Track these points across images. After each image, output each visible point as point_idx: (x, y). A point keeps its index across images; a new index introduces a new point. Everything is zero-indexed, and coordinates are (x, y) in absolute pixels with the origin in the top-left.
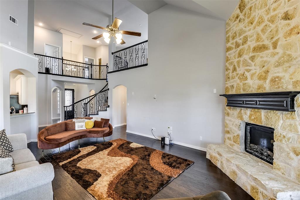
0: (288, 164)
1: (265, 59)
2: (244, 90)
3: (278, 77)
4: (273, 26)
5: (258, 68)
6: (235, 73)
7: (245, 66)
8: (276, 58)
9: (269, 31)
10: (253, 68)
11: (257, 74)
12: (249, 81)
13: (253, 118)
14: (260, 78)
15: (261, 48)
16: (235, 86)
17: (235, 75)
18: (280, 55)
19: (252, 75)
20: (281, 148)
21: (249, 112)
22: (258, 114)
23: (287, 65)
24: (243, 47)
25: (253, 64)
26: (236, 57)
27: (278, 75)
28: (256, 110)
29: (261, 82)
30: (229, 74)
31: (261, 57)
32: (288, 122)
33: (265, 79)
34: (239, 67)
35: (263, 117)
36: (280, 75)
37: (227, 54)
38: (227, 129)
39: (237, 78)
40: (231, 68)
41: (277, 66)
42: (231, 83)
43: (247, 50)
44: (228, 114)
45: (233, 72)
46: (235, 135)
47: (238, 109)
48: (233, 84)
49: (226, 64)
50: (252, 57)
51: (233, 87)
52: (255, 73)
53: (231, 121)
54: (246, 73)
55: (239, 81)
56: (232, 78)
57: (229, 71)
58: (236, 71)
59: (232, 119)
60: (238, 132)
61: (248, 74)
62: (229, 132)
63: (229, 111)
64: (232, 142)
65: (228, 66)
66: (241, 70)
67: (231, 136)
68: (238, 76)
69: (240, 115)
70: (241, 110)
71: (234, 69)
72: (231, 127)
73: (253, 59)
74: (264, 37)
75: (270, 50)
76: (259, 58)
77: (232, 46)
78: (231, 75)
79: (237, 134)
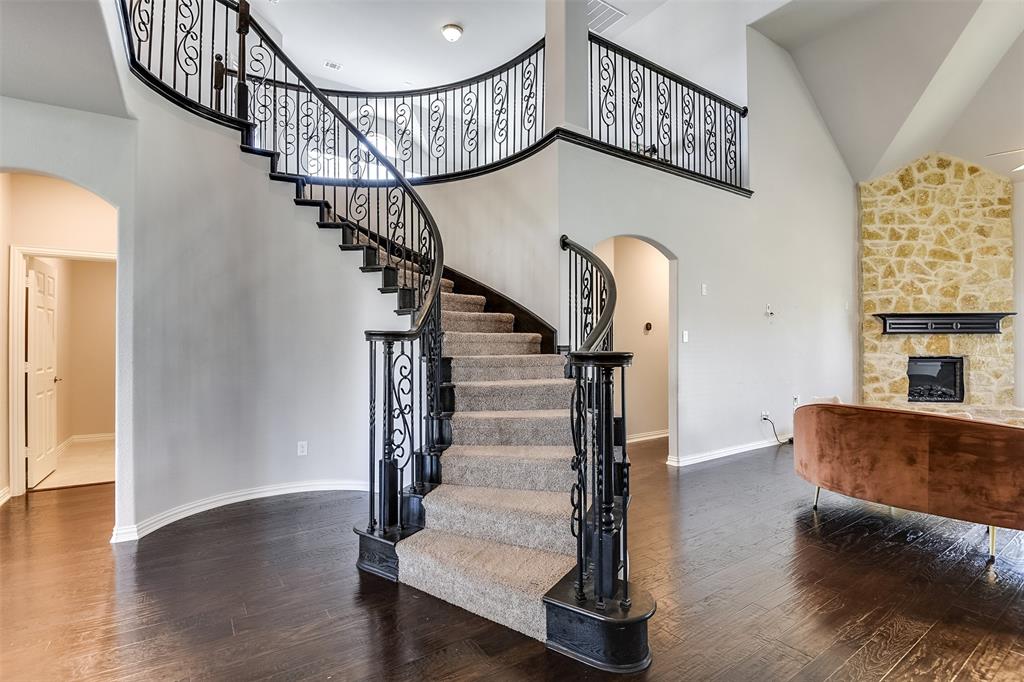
0: (990, 391)
1: (954, 271)
2: (916, 308)
3: (973, 296)
4: (962, 235)
5: (941, 280)
6: (891, 280)
7: (916, 273)
8: (969, 274)
9: (958, 237)
10: (932, 278)
11: (939, 287)
12: (925, 296)
13: (933, 347)
14: (945, 294)
15: (945, 255)
16: (894, 301)
17: (893, 283)
18: (973, 271)
19: (930, 290)
20: (980, 378)
21: (926, 339)
22: (942, 342)
23: (984, 284)
24: (907, 242)
25: (934, 273)
26: (894, 253)
27: (973, 293)
28: (940, 336)
29: (947, 300)
30: (875, 278)
31: (948, 267)
32: (987, 346)
33: (954, 296)
34: (901, 270)
35: (952, 346)
36: (976, 294)
37: (867, 243)
38: (873, 375)
39: (896, 289)
40: (882, 269)
41: (971, 283)
42: (881, 294)
43: (919, 250)
44: (874, 349)
45: (887, 277)
46: (897, 378)
47: (902, 339)
48: (889, 296)
49: (864, 259)
50: (930, 262)
51: (889, 301)
52: (936, 286)
53: (885, 358)
54: (917, 283)
55: (902, 294)
56: (885, 286)
57: (875, 274)
58: (894, 276)
59: (886, 356)
60: (902, 373)
61: (922, 285)
62: (877, 379)
63: (877, 342)
64: (887, 394)
65: (871, 264)
66: (906, 277)
67: (885, 385)
68: (900, 285)
69: (907, 347)
70: (909, 338)
71: (890, 273)
72: (883, 368)
73: (932, 265)
74: (951, 242)
75: (962, 262)
76: (943, 268)
77: (883, 234)
78: (880, 281)
79: (900, 377)
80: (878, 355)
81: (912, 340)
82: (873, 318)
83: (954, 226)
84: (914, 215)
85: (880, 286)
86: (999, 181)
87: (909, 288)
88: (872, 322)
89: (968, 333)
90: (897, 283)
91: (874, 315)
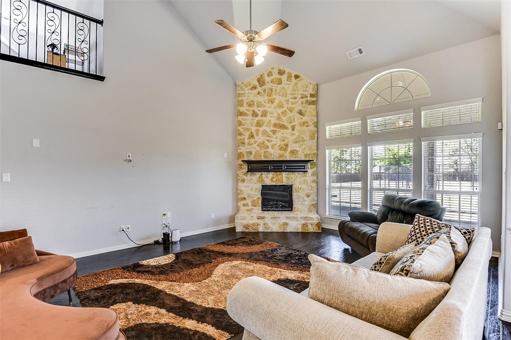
0: (304, 205)
1: (285, 135)
2: (265, 157)
3: (295, 150)
4: (291, 114)
5: (278, 141)
6: (252, 140)
7: (266, 136)
8: (294, 137)
9: (288, 116)
10: (274, 139)
11: (278, 145)
12: (270, 150)
13: (275, 180)
14: (281, 149)
15: (281, 126)
16: (254, 153)
17: (253, 142)
18: (296, 136)
19: (273, 146)
20: (299, 197)
21: (271, 175)
22: (280, 176)
23: (301, 143)
24: (261, 118)
25: (275, 136)
26: (254, 125)
27: (295, 149)
28: (278, 173)
29: (282, 152)
30: (244, 139)
31: (283, 133)
32: (303, 179)
33: (286, 150)
34: (257, 135)
35: (284, 178)
36: (297, 149)
37: (240, 118)
38: (243, 196)
39: (255, 145)
40: (247, 134)
41: (295, 143)
42: (247, 149)
43: (267, 123)
44: (243, 181)
45: (250, 139)
46: (255, 198)
47: (258, 174)
48: (251, 150)
49: (239, 128)
50: (273, 130)
51: (250, 153)
52: (276, 144)
53: (249, 186)
54: (266, 143)
55: (258, 148)
56: (249, 144)
57: (244, 137)
58: (254, 138)
59: (250, 185)
60: (258, 195)
61: (269, 144)
62: (245, 199)
63: (244, 176)
64: (250, 207)
65: (242, 130)
66: (260, 139)
67: (249, 201)
68: (257, 144)
69: (261, 180)
70: (262, 174)
71: (252, 136)
72: (248, 192)
73: (274, 132)
74: (284, 119)
75: (290, 130)
76: (281, 133)
77: (248, 113)
78: (246, 141)
80: (245, 184)
81: (263, 175)
82: (242, 163)
83: (286, 109)
84: (265, 102)
85: (246, 144)
86: (310, 84)
87: (262, 145)
88: (242, 165)
89: (293, 172)
90: (256, 142)
91: (242, 161)
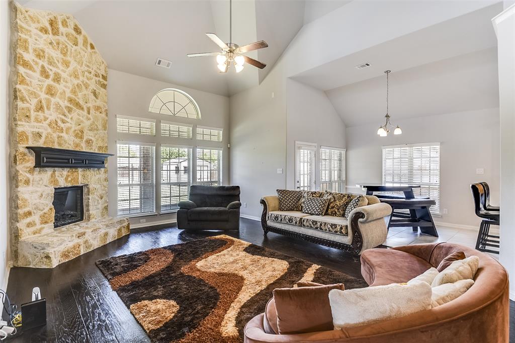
0: (98, 209)
1: (81, 118)
2: (60, 144)
3: (91, 140)
4: (86, 92)
5: (73, 123)
6: (41, 115)
7: (60, 113)
8: (89, 123)
9: (83, 93)
10: (69, 120)
11: (73, 129)
12: (65, 135)
13: (69, 179)
14: (76, 135)
15: (77, 104)
16: (44, 136)
17: (43, 118)
18: (91, 122)
19: (67, 131)
20: (94, 200)
21: (65, 172)
22: (76, 174)
23: (95, 132)
24: (53, 83)
25: (70, 116)
26: (43, 90)
27: (91, 138)
28: (74, 170)
29: (77, 140)
30: (29, 110)
31: (79, 115)
32: (97, 177)
33: (81, 138)
34: (48, 108)
35: (80, 177)
37: (21, 70)
38: (26, 210)
39: (45, 124)
40: (34, 102)
41: (90, 130)
42: (33, 127)
43: (61, 94)
44: (27, 182)
45: (38, 111)
46: (46, 210)
47: (49, 171)
48: (40, 130)
49: (18, 86)
50: (69, 107)
51: (39, 135)
52: (71, 128)
53: (37, 191)
54: (60, 123)
55: (50, 130)
56: (37, 120)
57: (28, 105)
58: (43, 112)
59: (38, 189)
60: (48, 204)
61: (62, 125)
62: (29, 213)
63: (28, 175)
64: (38, 226)
65: (25, 94)
66: (52, 115)
67: (36, 218)
68: (48, 122)
69: (54, 180)
70: (54, 171)
71: (40, 108)
72: (35, 202)
73: (70, 110)
74: (80, 95)
75: (85, 113)
76: (76, 114)
77: (35, 67)
78: (33, 114)
79: (48, 208)
80: (30, 188)
81: (56, 173)
82: (26, 151)
83: (81, 83)
84: (58, 61)
85: (32, 118)
86: (103, 63)
87: (54, 125)
88: (25, 155)
90: (46, 119)
91: (27, 148)
